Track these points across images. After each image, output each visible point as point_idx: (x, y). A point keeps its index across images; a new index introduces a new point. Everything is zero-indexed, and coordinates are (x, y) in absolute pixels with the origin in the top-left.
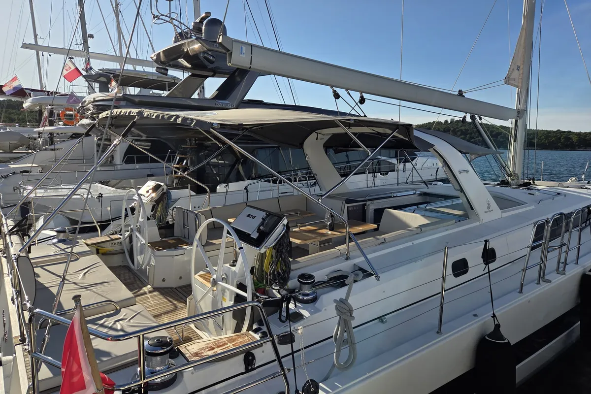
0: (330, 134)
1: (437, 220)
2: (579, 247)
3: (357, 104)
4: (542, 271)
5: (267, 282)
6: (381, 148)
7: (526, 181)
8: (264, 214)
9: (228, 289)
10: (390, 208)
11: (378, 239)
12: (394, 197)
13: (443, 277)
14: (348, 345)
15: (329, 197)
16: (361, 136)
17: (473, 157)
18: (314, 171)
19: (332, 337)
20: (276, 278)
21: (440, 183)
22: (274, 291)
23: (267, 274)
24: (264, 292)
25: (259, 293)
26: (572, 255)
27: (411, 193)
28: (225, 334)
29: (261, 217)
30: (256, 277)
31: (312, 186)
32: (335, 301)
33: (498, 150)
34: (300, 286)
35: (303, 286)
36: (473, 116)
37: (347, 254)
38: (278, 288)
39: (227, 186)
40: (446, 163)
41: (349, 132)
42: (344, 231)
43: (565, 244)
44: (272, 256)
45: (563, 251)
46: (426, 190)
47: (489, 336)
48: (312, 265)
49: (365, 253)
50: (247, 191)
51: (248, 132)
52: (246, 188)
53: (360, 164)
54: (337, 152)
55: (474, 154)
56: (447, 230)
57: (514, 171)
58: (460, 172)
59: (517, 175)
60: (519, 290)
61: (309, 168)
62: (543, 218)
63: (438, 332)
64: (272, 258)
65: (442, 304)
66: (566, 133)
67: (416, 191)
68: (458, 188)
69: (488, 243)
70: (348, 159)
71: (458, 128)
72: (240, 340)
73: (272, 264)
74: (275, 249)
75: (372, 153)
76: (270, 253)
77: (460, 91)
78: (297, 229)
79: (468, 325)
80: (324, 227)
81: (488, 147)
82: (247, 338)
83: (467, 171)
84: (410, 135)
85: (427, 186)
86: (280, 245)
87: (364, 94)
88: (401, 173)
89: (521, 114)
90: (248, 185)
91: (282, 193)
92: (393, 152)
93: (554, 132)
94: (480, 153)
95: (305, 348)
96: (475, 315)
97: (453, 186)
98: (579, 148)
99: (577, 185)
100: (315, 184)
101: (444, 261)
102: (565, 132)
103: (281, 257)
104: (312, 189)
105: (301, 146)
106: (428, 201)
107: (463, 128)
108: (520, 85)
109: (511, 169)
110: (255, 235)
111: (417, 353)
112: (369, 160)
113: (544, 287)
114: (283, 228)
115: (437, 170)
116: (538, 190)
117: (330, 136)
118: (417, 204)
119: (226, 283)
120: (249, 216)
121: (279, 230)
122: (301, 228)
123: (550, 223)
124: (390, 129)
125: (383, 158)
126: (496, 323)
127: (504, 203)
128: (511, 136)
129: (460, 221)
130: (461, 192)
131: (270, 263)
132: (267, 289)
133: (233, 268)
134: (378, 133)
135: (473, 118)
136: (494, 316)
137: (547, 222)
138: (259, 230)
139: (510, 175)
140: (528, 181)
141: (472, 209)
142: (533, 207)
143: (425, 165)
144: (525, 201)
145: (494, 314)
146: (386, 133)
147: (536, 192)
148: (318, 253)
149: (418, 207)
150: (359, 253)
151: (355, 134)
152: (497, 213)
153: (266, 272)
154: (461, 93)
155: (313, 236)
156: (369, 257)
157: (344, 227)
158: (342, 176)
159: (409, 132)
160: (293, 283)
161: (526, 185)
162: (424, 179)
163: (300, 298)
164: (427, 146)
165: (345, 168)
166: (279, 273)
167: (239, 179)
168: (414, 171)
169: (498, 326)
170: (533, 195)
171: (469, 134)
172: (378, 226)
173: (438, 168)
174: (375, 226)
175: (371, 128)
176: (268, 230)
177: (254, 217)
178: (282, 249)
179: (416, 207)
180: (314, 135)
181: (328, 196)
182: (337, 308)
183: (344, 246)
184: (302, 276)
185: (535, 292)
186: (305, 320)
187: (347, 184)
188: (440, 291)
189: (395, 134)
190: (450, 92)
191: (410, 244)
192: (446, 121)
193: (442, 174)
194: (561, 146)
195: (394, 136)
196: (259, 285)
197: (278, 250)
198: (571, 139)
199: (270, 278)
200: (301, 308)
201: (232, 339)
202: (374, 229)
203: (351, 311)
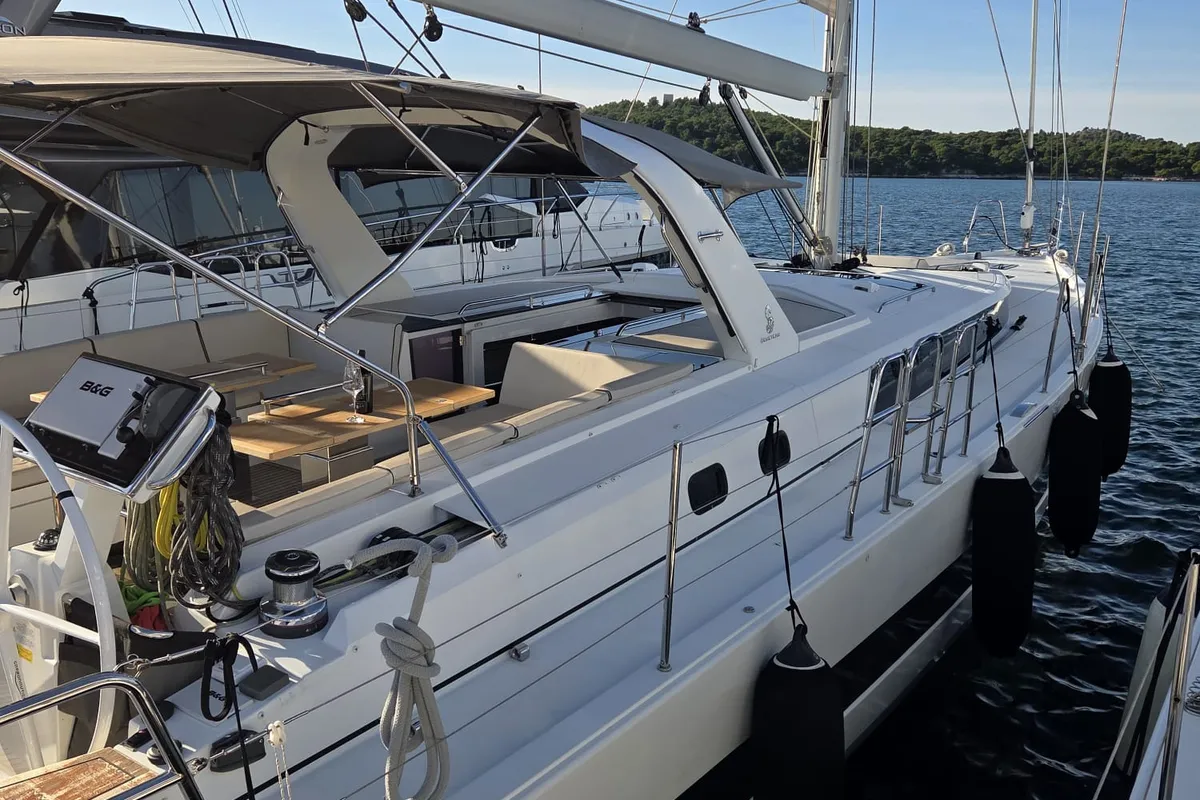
0: (342, 127)
1: (648, 367)
2: (969, 415)
3: (419, 38)
4: (893, 479)
5: (166, 587)
6: (494, 170)
7: (848, 256)
8: (138, 381)
9: (36, 624)
10: (526, 339)
11: (499, 430)
12: (536, 308)
13: (671, 523)
14: (423, 746)
15: (355, 314)
16: (436, 136)
17: (731, 196)
18: (307, 237)
19: (377, 722)
20: (194, 571)
21: (650, 267)
22: (192, 611)
23: (165, 562)
24: (160, 619)
25: (142, 625)
26: (955, 434)
27: (581, 294)
28: (36, 764)
29: (131, 390)
30: (132, 574)
31: (300, 281)
32: (381, 628)
33: (785, 178)
34: (274, 587)
35: (285, 587)
36: (725, 86)
37: (413, 481)
38: (204, 601)
39: (21, 288)
40: (666, 215)
41: (402, 122)
42: (402, 412)
43: (940, 412)
44: (180, 505)
45: (936, 428)
46: (616, 287)
47: (782, 656)
48: (308, 521)
49: (465, 475)
50: (94, 303)
51: (78, 114)
52: (88, 294)
53: (440, 215)
54: (369, 182)
55: (732, 189)
56: (673, 393)
57: (822, 231)
58: (703, 237)
59: (829, 240)
60: (843, 533)
61: (288, 229)
62: (894, 350)
63: (661, 668)
64: (180, 513)
65: (670, 592)
66: (921, 137)
67: (592, 289)
68: (698, 280)
69: (775, 423)
70: (404, 203)
71: (681, 120)
72: (85, 778)
73: (180, 533)
74: (185, 486)
75: (469, 185)
76: (170, 497)
77: (693, 16)
78: (259, 416)
79: (732, 636)
80: (344, 405)
81: (760, 168)
82: (107, 769)
83: (718, 235)
84: (570, 135)
85: (619, 275)
86: (202, 471)
87: (437, 11)
88: (548, 238)
89: (836, 84)
90: (96, 283)
91: (210, 306)
92: (524, 182)
93: (897, 132)
94: (747, 185)
95: (291, 771)
96: (749, 610)
97: (685, 275)
98: (948, 172)
99: (955, 262)
100: (309, 274)
101: (673, 477)
102: (918, 133)
103: (207, 507)
104: (304, 290)
105: (259, 161)
106: (622, 315)
107: (693, 119)
108: (833, 7)
109: (814, 226)
110: (113, 450)
111: (611, 730)
112: (463, 203)
113: (899, 517)
114: (205, 420)
115: (642, 233)
116: (876, 278)
117: (346, 133)
118: (594, 326)
119: (27, 605)
120: (89, 386)
121: (195, 427)
122: (272, 412)
123: (909, 361)
124: (517, 116)
125: (500, 199)
126: (798, 622)
127: (804, 313)
128: (814, 142)
129: (702, 366)
130: (705, 290)
131: (174, 527)
132: (169, 605)
133: (49, 557)
134: (486, 128)
135: (725, 92)
136: (793, 607)
137: (905, 359)
138: (124, 432)
139: (813, 243)
140: (853, 256)
141: (732, 333)
142: (867, 322)
143: (609, 220)
144: (851, 308)
145: (792, 601)
146: (505, 129)
147: (873, 284)
148: (330, 485)
149: (597, 335)
150: (446, 472)
151: (419, 130)
152: (788, 342)
153: (162, 558)
154: (694, 23)
155: (311, 432)
156: (474, 482)
157: (400, 402)
158: (389, 250)
159: (568, 126)
160: (250, 582)
161: (849, 266)
162: (611, 255)
163: (277, 623)
164: (618, 168)
165: (394, 229)
166: (203, 558)
167: (63, 263)
168: (585, 235)
169: (801, 631)
170: (866, 290)
171: (707, 135)
172: (498, 389)
173: (644, 227)
174: (490, 393)
175: (460, 111)
176: (155, 431)
177: (105, 392)
178: (210, 485)
179: (591, 334)
180: (295, 130)
181: (354, 309)
182: (386, 648)
183: (404, 457)
184: (279, 560)
185: (879, 531)
186: (296, 687)
187: (402, 274)
188: (664, 552)
189: (531, 130)
190: (666, 17)
191: (582, 437)
192: (654, 101)
193: (654, 243)
194: (910, 167)
195: (528, 138)
196: (142, 599)
197: (195, 488)
198: (930, 149)
199: (176, 576)
200: (281, 654)
201: (57, 779)
202: (487, 401)
203: (427, 652)
